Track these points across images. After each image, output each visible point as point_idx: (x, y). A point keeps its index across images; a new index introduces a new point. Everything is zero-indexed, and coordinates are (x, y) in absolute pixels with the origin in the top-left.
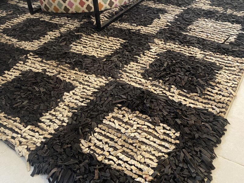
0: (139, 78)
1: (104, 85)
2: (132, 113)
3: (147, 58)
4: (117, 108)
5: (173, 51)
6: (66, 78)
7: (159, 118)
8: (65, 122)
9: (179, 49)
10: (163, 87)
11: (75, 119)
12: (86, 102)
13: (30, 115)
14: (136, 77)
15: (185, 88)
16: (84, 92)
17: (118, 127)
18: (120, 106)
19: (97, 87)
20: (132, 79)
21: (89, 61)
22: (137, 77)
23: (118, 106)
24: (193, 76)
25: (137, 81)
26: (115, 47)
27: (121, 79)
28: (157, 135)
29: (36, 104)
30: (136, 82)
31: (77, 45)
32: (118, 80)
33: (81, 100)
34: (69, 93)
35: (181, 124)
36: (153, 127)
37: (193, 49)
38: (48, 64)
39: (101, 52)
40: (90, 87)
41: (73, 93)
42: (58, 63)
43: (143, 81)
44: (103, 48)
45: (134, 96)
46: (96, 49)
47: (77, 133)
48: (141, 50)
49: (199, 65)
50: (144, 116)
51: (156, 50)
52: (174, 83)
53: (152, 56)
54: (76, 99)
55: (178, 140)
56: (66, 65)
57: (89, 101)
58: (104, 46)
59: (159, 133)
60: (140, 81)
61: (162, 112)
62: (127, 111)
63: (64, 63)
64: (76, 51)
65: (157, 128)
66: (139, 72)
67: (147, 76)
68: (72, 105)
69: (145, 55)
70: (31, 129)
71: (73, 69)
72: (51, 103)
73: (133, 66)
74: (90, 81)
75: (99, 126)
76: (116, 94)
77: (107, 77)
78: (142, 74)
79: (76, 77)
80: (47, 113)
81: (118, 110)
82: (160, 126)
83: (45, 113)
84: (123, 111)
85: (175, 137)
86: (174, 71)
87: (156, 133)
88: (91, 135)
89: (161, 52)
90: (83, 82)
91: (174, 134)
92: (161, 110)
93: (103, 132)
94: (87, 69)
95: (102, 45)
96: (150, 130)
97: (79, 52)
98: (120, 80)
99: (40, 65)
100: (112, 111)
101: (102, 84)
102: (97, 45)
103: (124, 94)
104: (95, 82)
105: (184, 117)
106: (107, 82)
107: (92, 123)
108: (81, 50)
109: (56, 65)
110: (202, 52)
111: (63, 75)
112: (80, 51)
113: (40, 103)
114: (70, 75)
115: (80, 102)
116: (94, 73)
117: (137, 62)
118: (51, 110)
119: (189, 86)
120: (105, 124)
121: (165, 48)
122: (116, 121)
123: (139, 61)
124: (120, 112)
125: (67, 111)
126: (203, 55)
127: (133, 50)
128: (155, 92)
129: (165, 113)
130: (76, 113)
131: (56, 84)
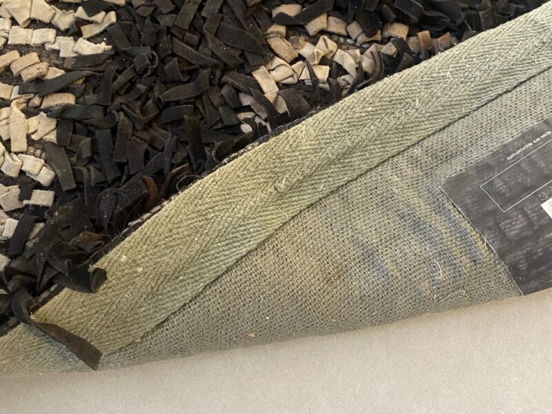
2: (370, 43)
4: (282, 29)
8: (39, 186)
12: (97, 30)
18: (297, 16)
23: (282, 15)
33: (65, 19)
54: (35, 23)
57: (112, 16)
62: (339, 35)
81: (287, 37)
84: (321, 43)
115: (60, 33)
124: (307, 50)
125: (15, 111)
130: (72, 115)
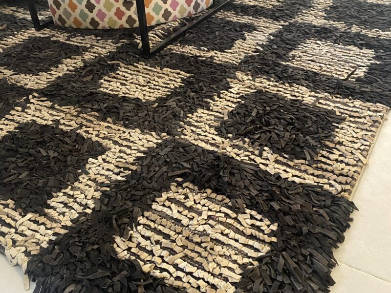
0: (212, 134)
1: (155, 146)
2: (200, 192)
3: (225, 103)
4: (176, 184)
5: (266, 91)
6: (92, 134)
7: (245, 201)
8: (89, 208)
9: (276, 89)
10: (251, 149)
11: (106, 202)
12: (124, 175)
13: (30, 197)
14: (206, 134)
15: (285, 151)
16: (121, 157)
17: (176, 215)
18: (181, 181)
19: (142, 149)
20: (200, 136)
21: (129, 107)
22: (209, 133)
23: (177, 181)
24: (298, 131)
25: (208, 140)
26: (173, 85)
27: (183, 137)
28: (241, 228)
29: (42, 177)
30: (206, 141)
31: (111, 81)
32: (177, 137)
33: (117, 170)
34: (97, 159)
35: (279, 210)
36: (234, 215)
37: (298, 88)
38: (63, 112)
39: (150, 92)
40: (131, 150)
41: (104, 160)
42: (79, 109)
43: (219, 139)
44: (153, 86)
45: (203, 164)
46: (142, 88)
47: (108, 226)
48: (215, 89)
49: (307, 114)
50: (220, 197)
51: (239, 90)
52: (268, 144)
53: (232, 99)
54: (108, 170)
55: (275, 236)
56: (93, 113)
57: (130, 172)
58: (154, 82)
59: (243, 226)
60: (213, 139)
61: (249, 190)
62: (192, 189)
63: (90, 110)
64: (110, 90)
65: (241, 217)
66: (212, 125)
67: (224, 131)
68: (101, 179)
69: (220, 98)
70: (33, 219)
71: (104, 120)
72: (67, 176)
73: (202, 115)
74: (131, 140)
75: (146, 214)
76: (174, 161)
77: (159, 133)
78: (216, 129)
79: (108, 133)
80: (60, 192)
81: (177, 187)
82: (246, 213)
83: (56, 193)
84: (185, 190)
85: (270, 231)
86: (268, 124)
87: (238, 226)
88: (132, 230)
89: (246, 93)
90: (120, 142)
91: (268, 226)
92: (247, 187)
93: (152, 225)
94: (127, 120)
95: (151, 82)
96: (229, 221)
97: (114, 93)
98: (180, 138)
99: (50, 114)
100: (168, 189)
101: (151, 145)
102: (144, 80)
103: (187, 161)
104: (140, 141)
105: (283, 199)
106: (160, 141)
107: (133, 210)
108: (117, 89)
109: (76, 114)
110: (313, 93)
111: (88, 129)
112: (116, 91)
113: (48, 176)
114: (98, 129)
115: (114, 173)
116: (138, 126)
117: (208, 109)
118: (66, 188)
119: (292, 149)
120: (155, 210)
121: (253, 87)
122: (173, 206)
123: (211, 108)
124: (181, 190)
125: (92, 189)
126: (314, 99)
127: (203, 90)
128: (238, 158)
129: (254, 192)
130: (107, 193)
131: (75, 144)
